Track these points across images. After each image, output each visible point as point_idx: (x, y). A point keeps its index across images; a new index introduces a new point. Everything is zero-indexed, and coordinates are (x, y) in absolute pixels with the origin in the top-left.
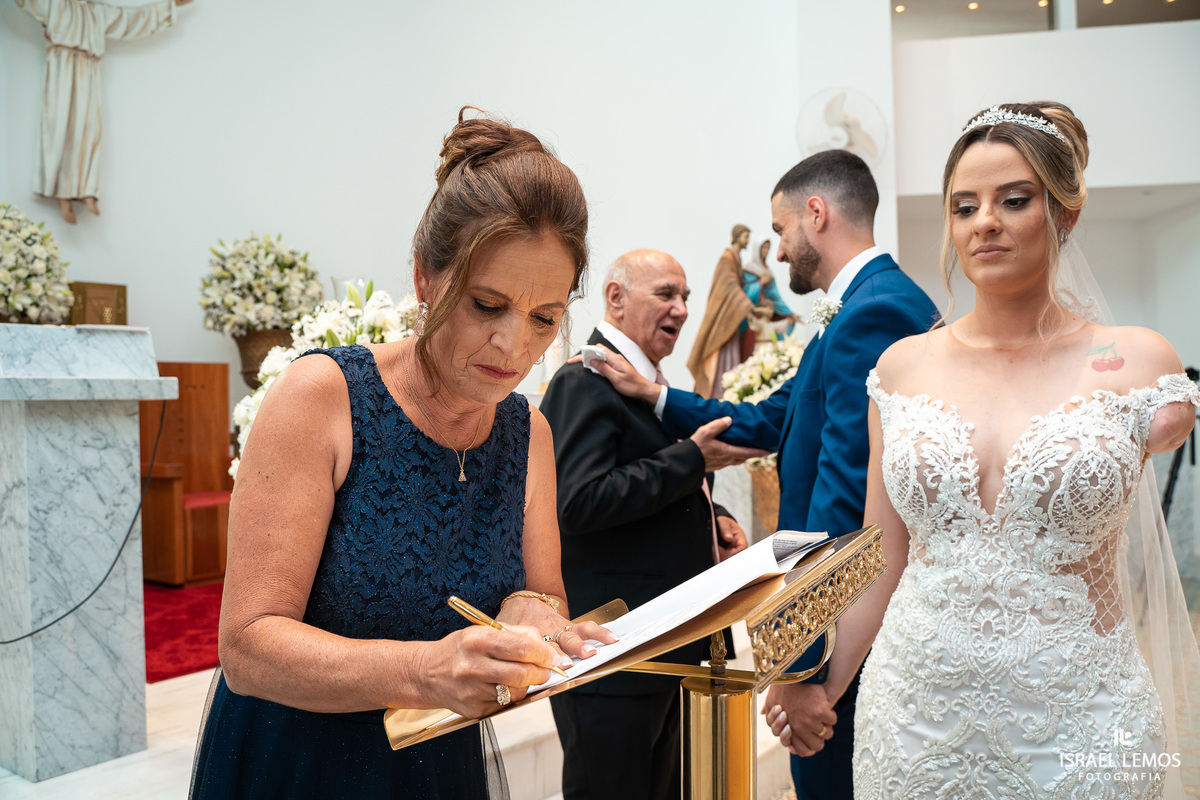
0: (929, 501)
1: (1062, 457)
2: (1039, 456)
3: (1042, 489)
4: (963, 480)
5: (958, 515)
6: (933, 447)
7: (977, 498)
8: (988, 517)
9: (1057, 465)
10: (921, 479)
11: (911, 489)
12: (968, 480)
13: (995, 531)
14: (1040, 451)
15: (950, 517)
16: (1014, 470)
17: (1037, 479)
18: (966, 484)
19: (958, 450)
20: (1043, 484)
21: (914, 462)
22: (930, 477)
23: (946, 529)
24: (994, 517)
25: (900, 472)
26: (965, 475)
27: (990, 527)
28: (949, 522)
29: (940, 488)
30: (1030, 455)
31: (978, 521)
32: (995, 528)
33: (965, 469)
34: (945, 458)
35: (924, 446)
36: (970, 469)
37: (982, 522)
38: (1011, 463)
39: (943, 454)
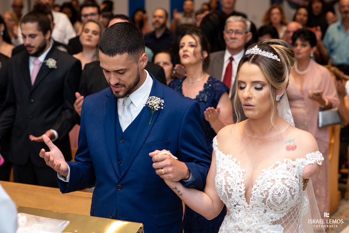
0: (229, 198)
1: (269, 187)
2: (262, 186)
3: (263, 197)
4: (240, 192)
5: (238, 204)
6: (230, 178)
7: (245, 198)
8: (248, 206)
9: (267, 189)
10: (226, 190)
11: (223, 193)
12: (241, 192)
13: (250, 210)
14: (263, 184)
15: (236, 204)
16: (255, 190)
17: (261, 194)
18: (241, 193)
19: (239, 180)
20: (263, 196)
21: (224, 184)
22: (229, 189)
23: (234, 208)
24: (250, 205)
25: (219, 186)
26: (241, 190)
27: (248, 209)
28: (235, 206)
29: (233, 194)
30: (260, 184)
31: (245, 206)
32: (250, 209)
33: (241, 188)
34: (234, 183)
35: (228, 178)
36: (242, 188)
37: (246, 207)
38: (255, 187)
39: (234, 181)
